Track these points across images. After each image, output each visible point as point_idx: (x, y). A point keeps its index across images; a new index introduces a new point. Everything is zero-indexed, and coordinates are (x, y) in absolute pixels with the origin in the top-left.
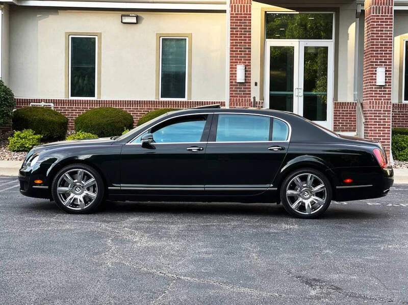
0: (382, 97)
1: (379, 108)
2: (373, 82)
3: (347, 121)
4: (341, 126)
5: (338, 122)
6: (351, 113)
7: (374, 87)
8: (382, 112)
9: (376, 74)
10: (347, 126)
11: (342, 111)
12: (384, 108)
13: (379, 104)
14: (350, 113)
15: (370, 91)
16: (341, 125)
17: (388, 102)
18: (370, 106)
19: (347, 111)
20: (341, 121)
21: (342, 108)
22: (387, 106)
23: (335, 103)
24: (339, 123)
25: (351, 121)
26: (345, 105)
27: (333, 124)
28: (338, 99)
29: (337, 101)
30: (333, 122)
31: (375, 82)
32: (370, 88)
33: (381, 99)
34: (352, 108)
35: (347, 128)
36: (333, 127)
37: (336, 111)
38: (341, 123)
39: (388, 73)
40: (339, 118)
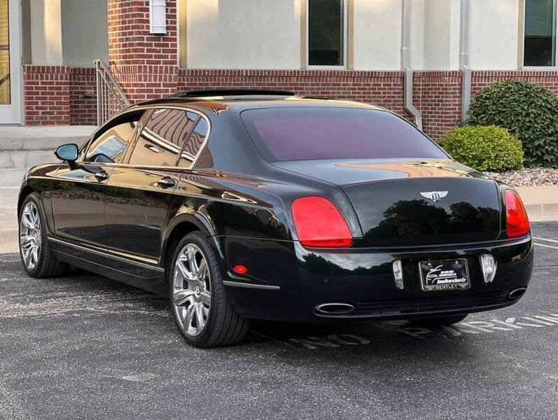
0: (160, 57)
1: (155, 80)
2: (143, 27)
3: (52, 103)
4: (40, 115)
5: (34, 106)
6: (60, 88)
7: (145, 37)
8: (162, 88)
9: (148, 10)
10: (53, 113)
11: (42, 83)
12: (165, 80)
13: (156, 72)
14: (57, 88)
15: (139, 44)
16: (40, 111)
17: (171, 68)
18: (140, 76)
19: (52, 83)
20: (40, 105)
21: (42, 79)
22: (170, 77)
23: (29, 68)
24: (37, 108)
25: (61, 103)
26: (48, 72)
27: (24, 111)
28: (33, 61)
29: (31, 63)
30: (24, 106)
31: (148, 27)
32: (139, 39)
33: (159, 62)
34: (62, 78)
35: (53, 118)
36: (24, 116)
37: (32, 83)
38: (42, 108)
39: (169, 8)
40: (36, 98)
